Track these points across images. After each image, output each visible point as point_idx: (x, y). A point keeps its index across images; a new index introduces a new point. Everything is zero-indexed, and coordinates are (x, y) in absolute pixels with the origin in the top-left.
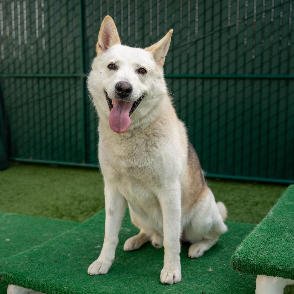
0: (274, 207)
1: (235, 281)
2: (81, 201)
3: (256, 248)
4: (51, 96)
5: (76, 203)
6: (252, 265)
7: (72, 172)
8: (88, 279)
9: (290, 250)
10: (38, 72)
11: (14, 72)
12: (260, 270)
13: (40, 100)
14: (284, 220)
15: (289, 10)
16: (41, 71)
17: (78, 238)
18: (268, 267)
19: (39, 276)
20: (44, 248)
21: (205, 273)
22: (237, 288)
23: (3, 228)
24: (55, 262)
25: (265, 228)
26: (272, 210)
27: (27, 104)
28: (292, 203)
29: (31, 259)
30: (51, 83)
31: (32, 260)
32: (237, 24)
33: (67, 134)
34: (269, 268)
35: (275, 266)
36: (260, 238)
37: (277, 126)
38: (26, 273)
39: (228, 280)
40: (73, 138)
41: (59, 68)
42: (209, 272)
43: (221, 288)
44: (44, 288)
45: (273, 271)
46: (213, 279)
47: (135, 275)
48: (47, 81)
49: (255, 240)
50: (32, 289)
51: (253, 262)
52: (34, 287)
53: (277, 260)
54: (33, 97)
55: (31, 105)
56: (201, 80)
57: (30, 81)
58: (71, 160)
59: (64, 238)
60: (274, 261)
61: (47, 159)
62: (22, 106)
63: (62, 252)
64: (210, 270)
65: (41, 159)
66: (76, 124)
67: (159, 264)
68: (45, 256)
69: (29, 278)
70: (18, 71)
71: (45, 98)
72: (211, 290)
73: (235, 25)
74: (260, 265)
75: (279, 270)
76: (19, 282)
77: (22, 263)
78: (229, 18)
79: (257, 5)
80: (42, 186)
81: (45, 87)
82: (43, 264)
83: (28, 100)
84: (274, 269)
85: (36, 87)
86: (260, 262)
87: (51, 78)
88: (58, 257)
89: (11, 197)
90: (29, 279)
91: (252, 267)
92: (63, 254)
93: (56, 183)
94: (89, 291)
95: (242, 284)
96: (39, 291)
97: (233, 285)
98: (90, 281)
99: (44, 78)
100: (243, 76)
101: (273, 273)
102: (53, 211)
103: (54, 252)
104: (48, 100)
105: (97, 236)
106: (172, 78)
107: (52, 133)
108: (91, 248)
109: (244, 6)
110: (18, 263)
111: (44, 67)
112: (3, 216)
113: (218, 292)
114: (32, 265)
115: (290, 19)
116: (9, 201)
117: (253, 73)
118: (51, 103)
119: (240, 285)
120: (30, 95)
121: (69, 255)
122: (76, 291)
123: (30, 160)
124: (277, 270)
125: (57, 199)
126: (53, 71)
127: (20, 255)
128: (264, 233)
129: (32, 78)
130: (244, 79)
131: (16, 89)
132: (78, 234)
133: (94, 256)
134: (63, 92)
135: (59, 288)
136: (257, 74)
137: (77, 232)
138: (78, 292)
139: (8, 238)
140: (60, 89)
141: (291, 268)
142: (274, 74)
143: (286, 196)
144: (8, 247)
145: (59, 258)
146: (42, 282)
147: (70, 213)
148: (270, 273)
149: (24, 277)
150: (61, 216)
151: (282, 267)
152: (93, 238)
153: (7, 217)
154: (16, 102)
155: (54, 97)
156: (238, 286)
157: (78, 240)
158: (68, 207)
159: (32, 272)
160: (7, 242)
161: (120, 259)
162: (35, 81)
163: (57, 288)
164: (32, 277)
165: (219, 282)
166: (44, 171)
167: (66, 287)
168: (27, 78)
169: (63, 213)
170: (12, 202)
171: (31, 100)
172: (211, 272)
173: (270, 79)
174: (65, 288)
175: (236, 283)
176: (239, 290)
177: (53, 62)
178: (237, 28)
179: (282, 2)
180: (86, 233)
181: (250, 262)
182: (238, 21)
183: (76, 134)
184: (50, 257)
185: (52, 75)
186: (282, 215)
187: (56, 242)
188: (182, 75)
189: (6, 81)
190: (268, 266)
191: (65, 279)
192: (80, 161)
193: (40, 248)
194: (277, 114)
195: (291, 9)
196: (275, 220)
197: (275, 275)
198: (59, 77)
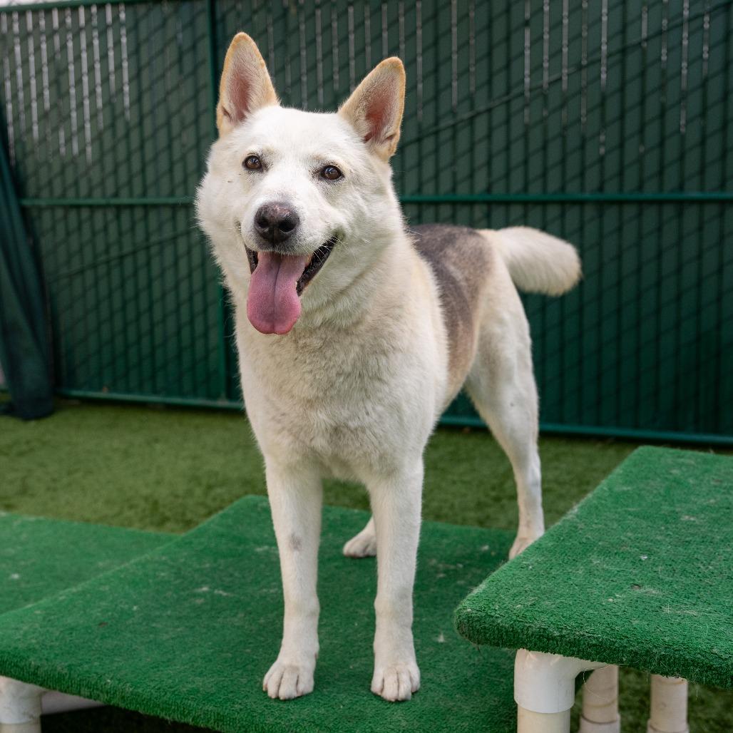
0: (586, 498)
1: (491, 663)
2: (210, 487)
3: (513, 591)
4: (148, 248)
5: (198, 491)
6: (498, 629)
7: (198, 420)
8: (163, 662)
9: (588, 593)
10: (116, 195)
11: (63, 195)
12: (514, 637)
13: (121, 258)
14: (600, 526)
15: (681, 44)
16: (124, 192)
17: (163, 571)
18: (530, 632)
19: (58, 655)
20: (83, 593)
21: (427, 647)
22: (491, 678)
23: (11, 551)
24: (100, 624)
25: (550, 545)
26: (580, 505)
27: (94, 266)
28: (629, 488)
29: (48, 619)
30: (146, 217)
31: (49, 621)
32: (565, 78)
33: (186, 333)
34: (532, 635)
35: (544, 629)
36: (530, 567)
37: (658, 311)
38: (30, 649)
39: (474, 661)
40: (200, 344)
41: (165, 184)
42: (437, 644)
43: (455, 679)
44: (65, 683)
45: (541, 641)
46: (443, 659)
47: (270, 652)
48: (139, 213)
49: (517, 572)
50: (41, 685)
51: (499, 621)
52: (44, 680)
53: (552, 616)
54: (107, 251)
55: (102, 270)
56: (485, 208)
57: (99, 216)
58: (194, 393)
59: (131, 571)
60: (544, 617)
61: (141, 391)
62: (82, 272)
63: (121, 602)
64: (441, 639)
65: (128, 391)
66: (205, 311)
67: (329, 628)
68: (82, 612)
69: (33, 661)
70: (71, 193)
71: (134, 253)
72: (433, 683)
73: (560, 79)
74: (513, 628)
75: (553, 638)
76: (12, 670)
77: (25, 628)
78: (546, 65)
79: (608, 33)
80: (126, 454)
81: (133, 229)
82: (72, 629)
83: (95, 256)
84: (543, 636)
85: (113, 229)
86: (515, 621)
87: (146, 207)
88: (110, 613)
89: (54, 480)
90: (33, 663)
91: (496, 632)
92: (122, 606)
93: (158, 447)
94: (159, 688)
95: (504, 669)
96: (54, 689)
97: (485, 672)
98: (168, 666)
99: (131, 207)
100: (579, 196)
101: (541, 644)
102: (144, 510)
103: (103, 604)
104: (142, 257)
105: (207, 565)
106: (419, 204)
107: (151, 332)
108: (187, 592)
109: (580, 35)
110: (17, 629)
111: (130, 182)
112: (15, 524)
113: (447, 687)
114: (48, 631)
115: (684, 64)
116: (48, 489)
117: (601, 189)
118: (148, 264)
119: (499, 672)
120: (101, 247)
121: (135, 608)
122: (131, 689)
123: (104, 394)
124: (548, 639)
125: (158, 483)
126: (151, 192)
127: (28, 609)
128: (544, 555)
129: (105, 207)
130: (582, 203)
131: (68, 234)
132: (165, 563)
133: (189, 611)
134: (174, 239)
135: (96, 683)
136: (611, 191)
137: (164, 558)
138: (136, 690)
139: (17, 572)
140: (168, 232)
141: (577, 633)
142: (650, 192)
143: (621, 472)
144: (13, 592)
145: (112, 615)
146: (60, 668)
147: (183, 514)
148: (535, 645)
149: (22, 658)
150: (163, 521)
151: (561, 632)
152: (197, 571)
153: (23, 525)
154: (68, 262)
155: (154, 250)
156: (495, 674)
157: (163, 574)
158: (180, 501)
159: (43, 647)
160: (13, 581)
161: (245, 616)
162: (110, 216)
163: (93, 683)
164: (41, 659)
165: (455, 667)
166: (134, 420)
167: (111, 679)
168: (92, 207)
169: (168, 514)
170: (55, 490)
171: (103, 258)
172: (442, 644)
173: (641, 203)
174: (108, 683)
175: (492, 667)
176: (496, 683)
177: (150, 171)
178: (565, 86)
179: (665, 25)
180: (183, 560)
181: (493, 622)
182: (565, 71)
183: (206, 335)
184: (92, 614)
185: (150, 200)
186: (597, 515)
187: (112, 579)
188: (441, 197)
189: (47, 216)
190: (530, 629)
191: (112, 662)
192: (215, 397)
193: (74, 594)
194: (658, 284)
195: (685, 43)
196: (579, 527)
197: (545, 649)
198: (165, 205)
